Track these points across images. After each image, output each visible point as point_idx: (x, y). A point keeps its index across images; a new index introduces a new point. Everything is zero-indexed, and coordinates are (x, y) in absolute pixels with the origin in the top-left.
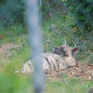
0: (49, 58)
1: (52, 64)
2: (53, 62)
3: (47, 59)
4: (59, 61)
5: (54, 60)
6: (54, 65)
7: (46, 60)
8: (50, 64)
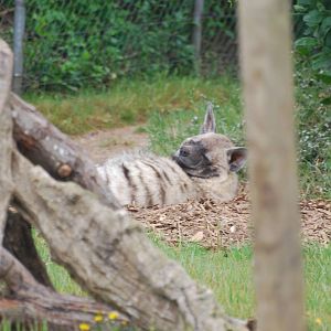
0: (137, 166)
1: (140, 187)
2: (146, 181)
3: (126, 172)
4: (168, 179)
5: (149, 175)
6: (147, 189)
7: (123, 174)
8: (134, 187)
